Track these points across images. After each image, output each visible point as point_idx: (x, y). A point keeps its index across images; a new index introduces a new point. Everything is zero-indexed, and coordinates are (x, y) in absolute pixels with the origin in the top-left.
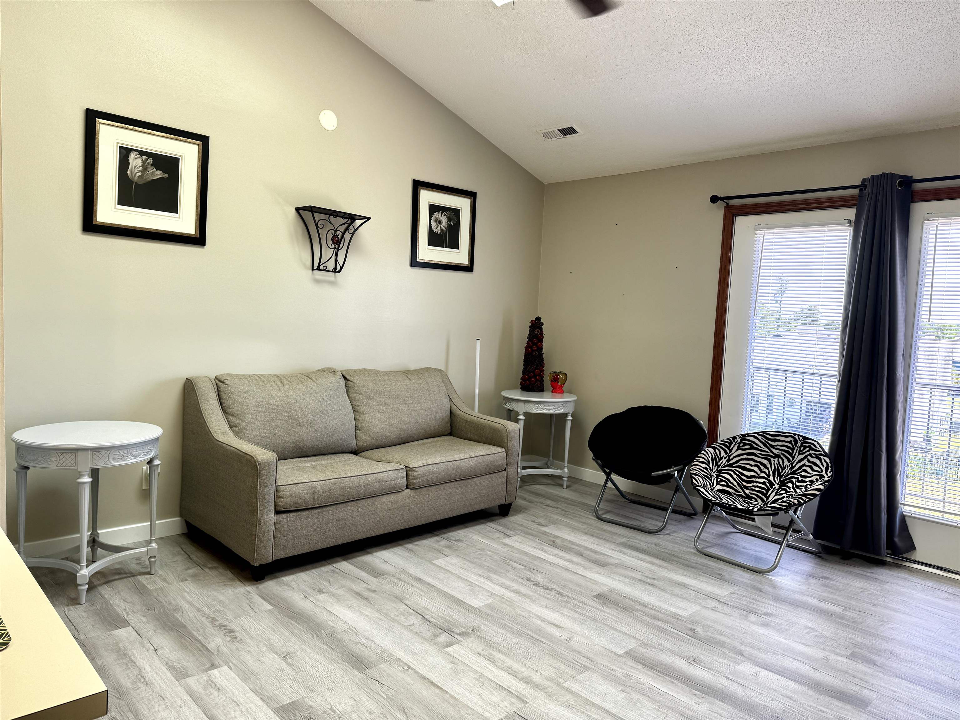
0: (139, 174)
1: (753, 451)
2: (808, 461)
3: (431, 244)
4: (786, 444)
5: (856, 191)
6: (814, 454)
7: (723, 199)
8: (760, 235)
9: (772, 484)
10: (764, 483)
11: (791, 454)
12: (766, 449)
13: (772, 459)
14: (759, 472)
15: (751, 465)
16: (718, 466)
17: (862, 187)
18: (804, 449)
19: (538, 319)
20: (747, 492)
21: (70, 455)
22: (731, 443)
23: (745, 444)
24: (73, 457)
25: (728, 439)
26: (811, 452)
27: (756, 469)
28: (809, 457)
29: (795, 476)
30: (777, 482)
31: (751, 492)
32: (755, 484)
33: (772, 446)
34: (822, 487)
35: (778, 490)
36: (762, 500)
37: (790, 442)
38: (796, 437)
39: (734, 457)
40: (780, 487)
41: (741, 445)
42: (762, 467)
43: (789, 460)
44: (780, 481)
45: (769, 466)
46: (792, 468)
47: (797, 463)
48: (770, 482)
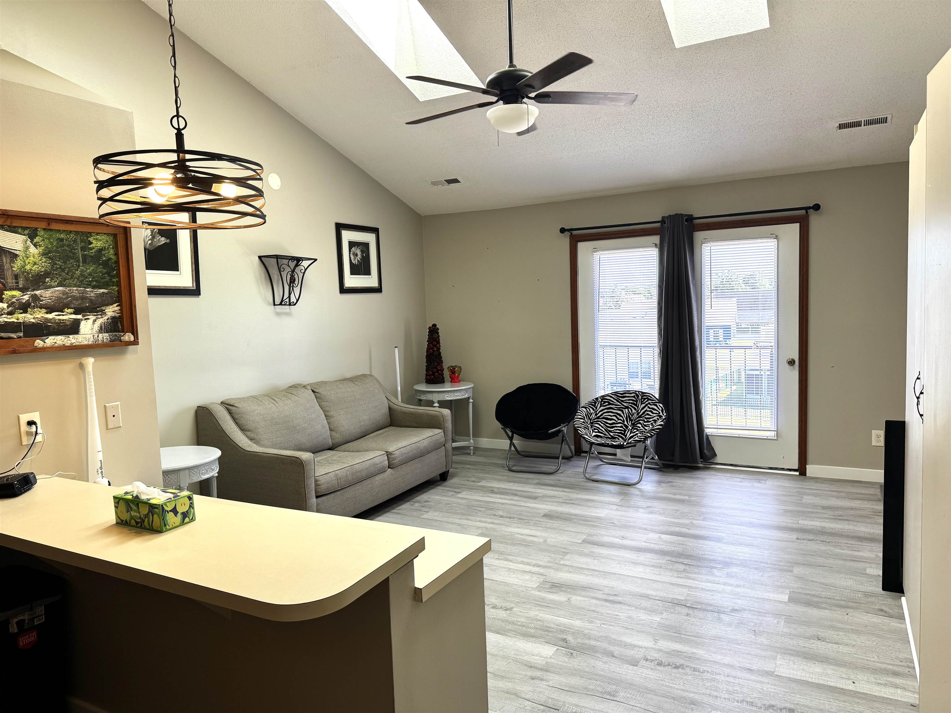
0: (150, 242)
1: (610, 406)
2: (649, 407)
3: (352, 273)
4: (632, 398)
5: (658, 225)
6: (652, 403)
7: (569, 230)
8: (597, 255)
9: (627, 427)
10: (621, 427)
11: (636, 405)
12: (619, 404)
13: (624, 410)
14: (617, 420)
15: (611, 416)
16: (591, 420)
17: (663, 221)
18: (644, 401)
19: (434, 325)
20: (612, 434)
21: (173, 475)
22: (595, 403)
23: (605, 402)
24: (176, 476)
25: (593, 400)
26: (649, 401)
27: (614, 418)
28: (648, 405)
29: (641, 419)
30: (630, 424)
31: (614, 434)
32: (616, 428)
33: (623, 401)
34: (662, 423)
35: (631, 430)
36: (623, 438)
37: (634, 397)
38: (637, 393)
39: (599, 412)
40: (632, 428)
41: (603, 403)
42: (618, 416)
43: (635, 409)
44: (632, 424)
45: (622, 415)
46: (638, 414)
47: (641, 410)
48: (625, 425)
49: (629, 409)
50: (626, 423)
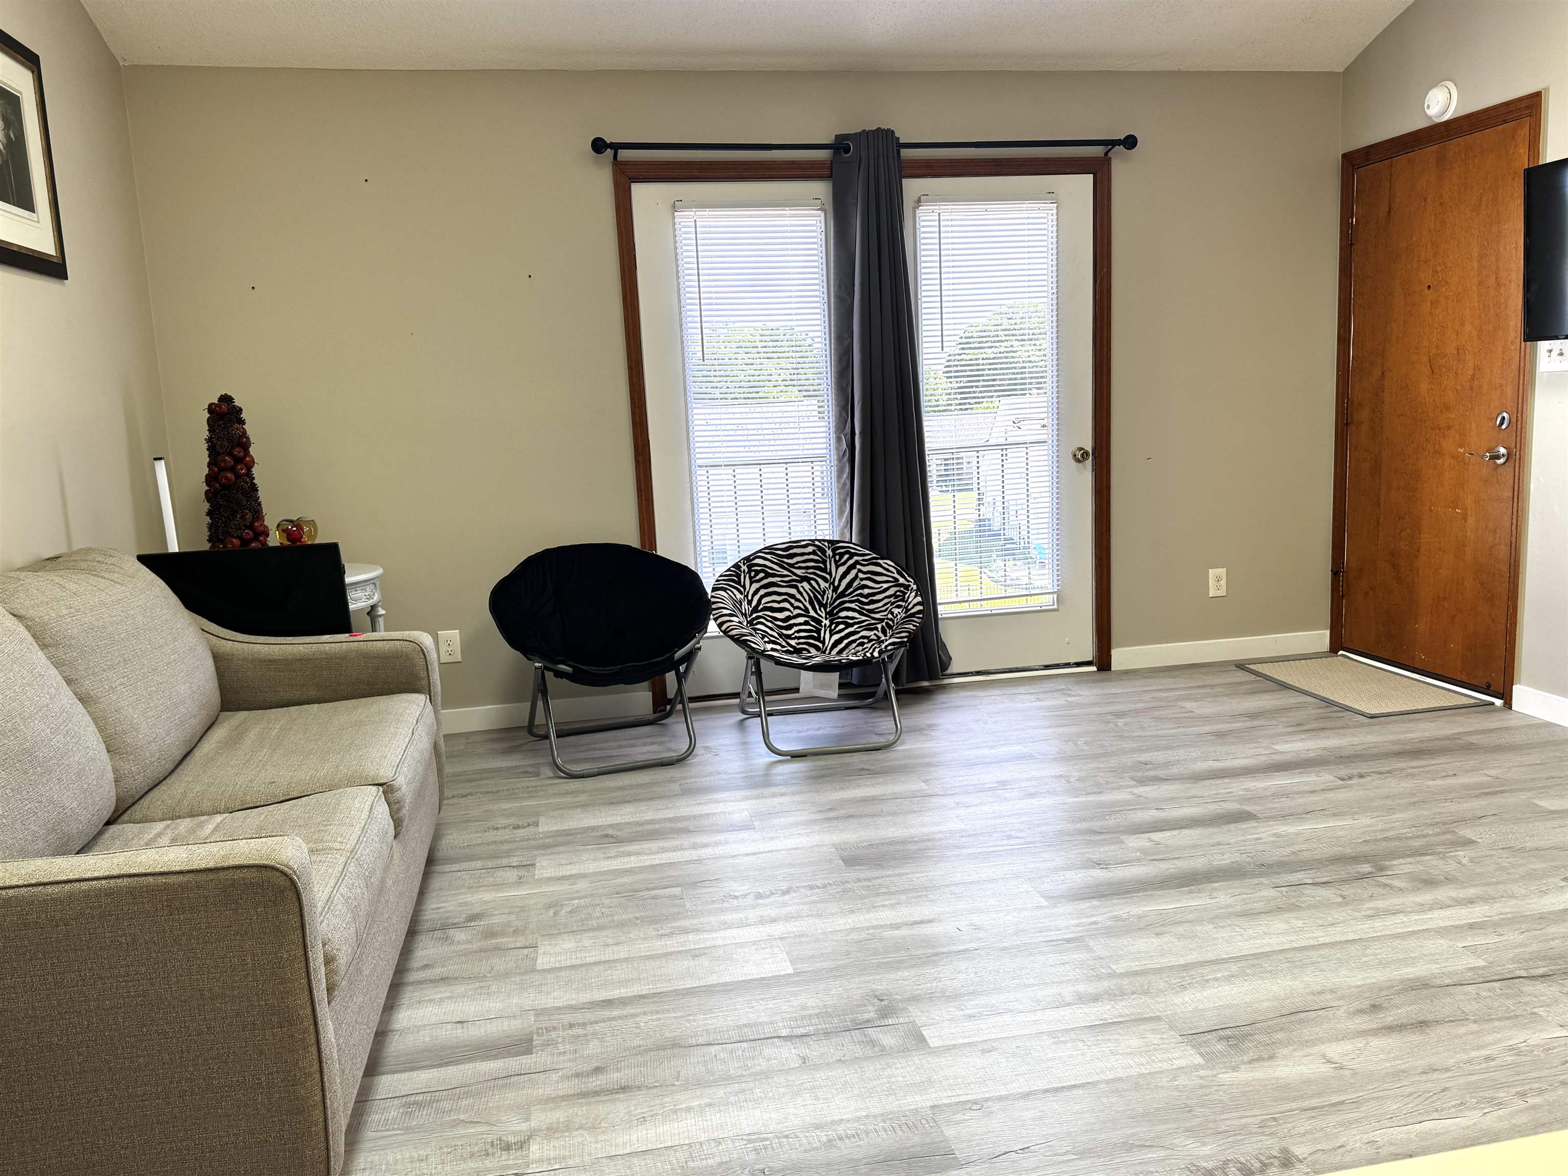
1: (770, 580)
2: (860, 571)
4: (812, 557)
7: (616, 147)
8: (685, 219)
11: (824, 570)
12: (786, 573)
13: (799, 585)
14: (792, 609)
15: (779, 602)
16: (746, 616)
17: (840, 145)
18: (841, 558)
19: (226, 399)
20: (793, 642)
22: (738, 576)
25: (729, 570)
26: (856, 558)
27: (786, 605)
28: (858, 567)
30: (823, 615)
31: (796, 641)
32: (796, 628)
33: (792, 565)
35: (830, 626)
36: (817, 648)
37: (814, 553)
38: (817, 543)
39: (753, 595)
40: (831, 622)
42: (793, 601)
43: (826, 580)
44: (827, 613)
45: (798, 596)
46: (835, 589)
47: (840, 581)
48: (813, 619)
49: (813, 582)
50: (812, 613)
